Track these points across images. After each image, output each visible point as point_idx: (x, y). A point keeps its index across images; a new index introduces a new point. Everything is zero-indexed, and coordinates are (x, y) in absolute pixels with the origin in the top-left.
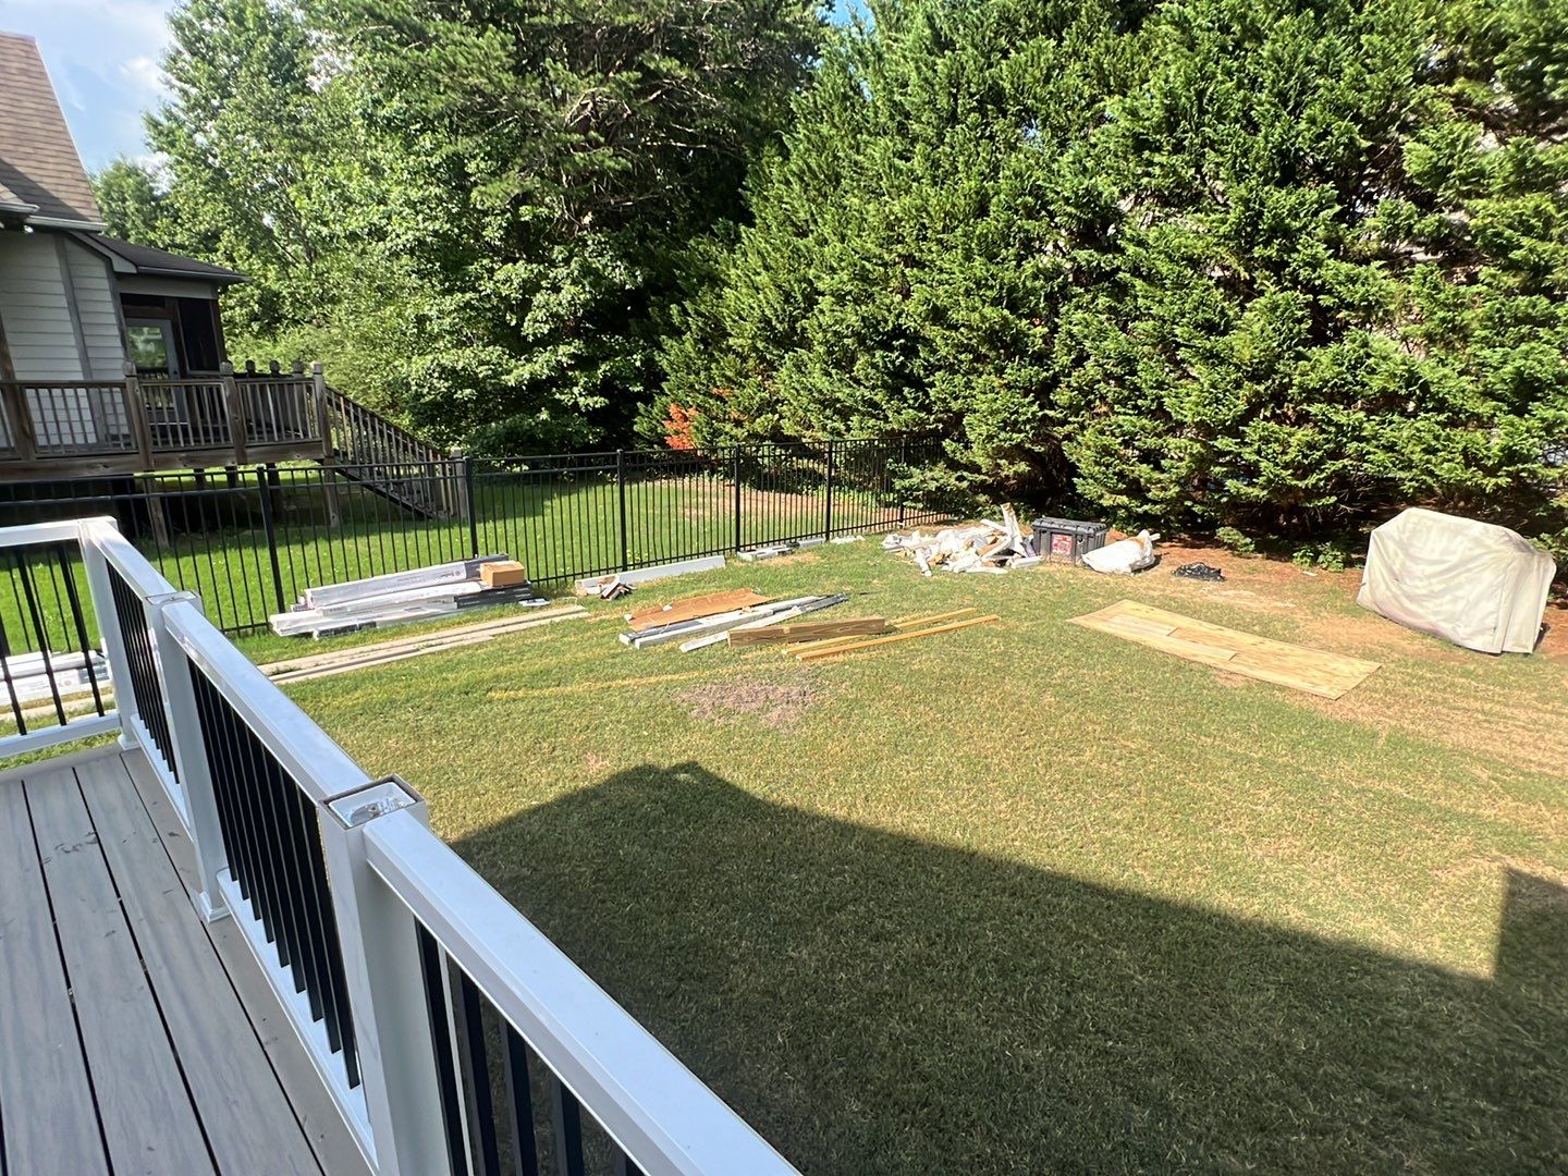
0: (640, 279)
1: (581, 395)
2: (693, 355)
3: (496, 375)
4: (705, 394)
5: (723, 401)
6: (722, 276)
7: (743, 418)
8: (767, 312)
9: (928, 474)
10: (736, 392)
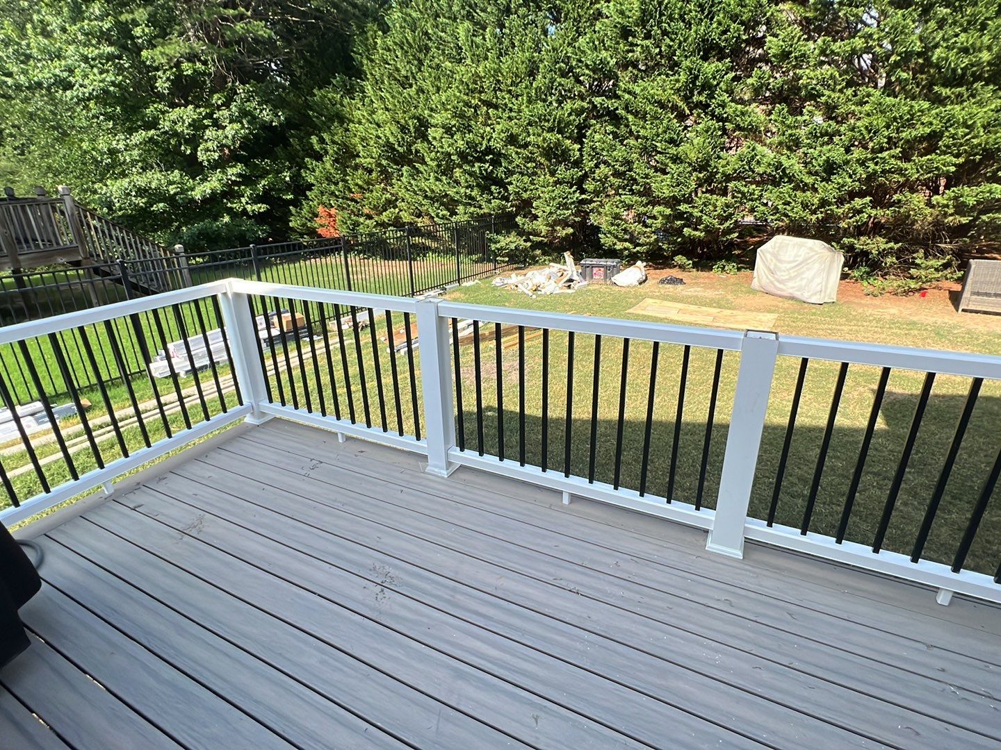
0: (282, 118)
1: (247, 203)
2: (332, 171)
3: (183, 191)
4: (342, 198)
5: (357, 202)
6: (347, 116)
7: (372, 212)
8: (392, 140)
9: (508, 240)
10: (367, 195)
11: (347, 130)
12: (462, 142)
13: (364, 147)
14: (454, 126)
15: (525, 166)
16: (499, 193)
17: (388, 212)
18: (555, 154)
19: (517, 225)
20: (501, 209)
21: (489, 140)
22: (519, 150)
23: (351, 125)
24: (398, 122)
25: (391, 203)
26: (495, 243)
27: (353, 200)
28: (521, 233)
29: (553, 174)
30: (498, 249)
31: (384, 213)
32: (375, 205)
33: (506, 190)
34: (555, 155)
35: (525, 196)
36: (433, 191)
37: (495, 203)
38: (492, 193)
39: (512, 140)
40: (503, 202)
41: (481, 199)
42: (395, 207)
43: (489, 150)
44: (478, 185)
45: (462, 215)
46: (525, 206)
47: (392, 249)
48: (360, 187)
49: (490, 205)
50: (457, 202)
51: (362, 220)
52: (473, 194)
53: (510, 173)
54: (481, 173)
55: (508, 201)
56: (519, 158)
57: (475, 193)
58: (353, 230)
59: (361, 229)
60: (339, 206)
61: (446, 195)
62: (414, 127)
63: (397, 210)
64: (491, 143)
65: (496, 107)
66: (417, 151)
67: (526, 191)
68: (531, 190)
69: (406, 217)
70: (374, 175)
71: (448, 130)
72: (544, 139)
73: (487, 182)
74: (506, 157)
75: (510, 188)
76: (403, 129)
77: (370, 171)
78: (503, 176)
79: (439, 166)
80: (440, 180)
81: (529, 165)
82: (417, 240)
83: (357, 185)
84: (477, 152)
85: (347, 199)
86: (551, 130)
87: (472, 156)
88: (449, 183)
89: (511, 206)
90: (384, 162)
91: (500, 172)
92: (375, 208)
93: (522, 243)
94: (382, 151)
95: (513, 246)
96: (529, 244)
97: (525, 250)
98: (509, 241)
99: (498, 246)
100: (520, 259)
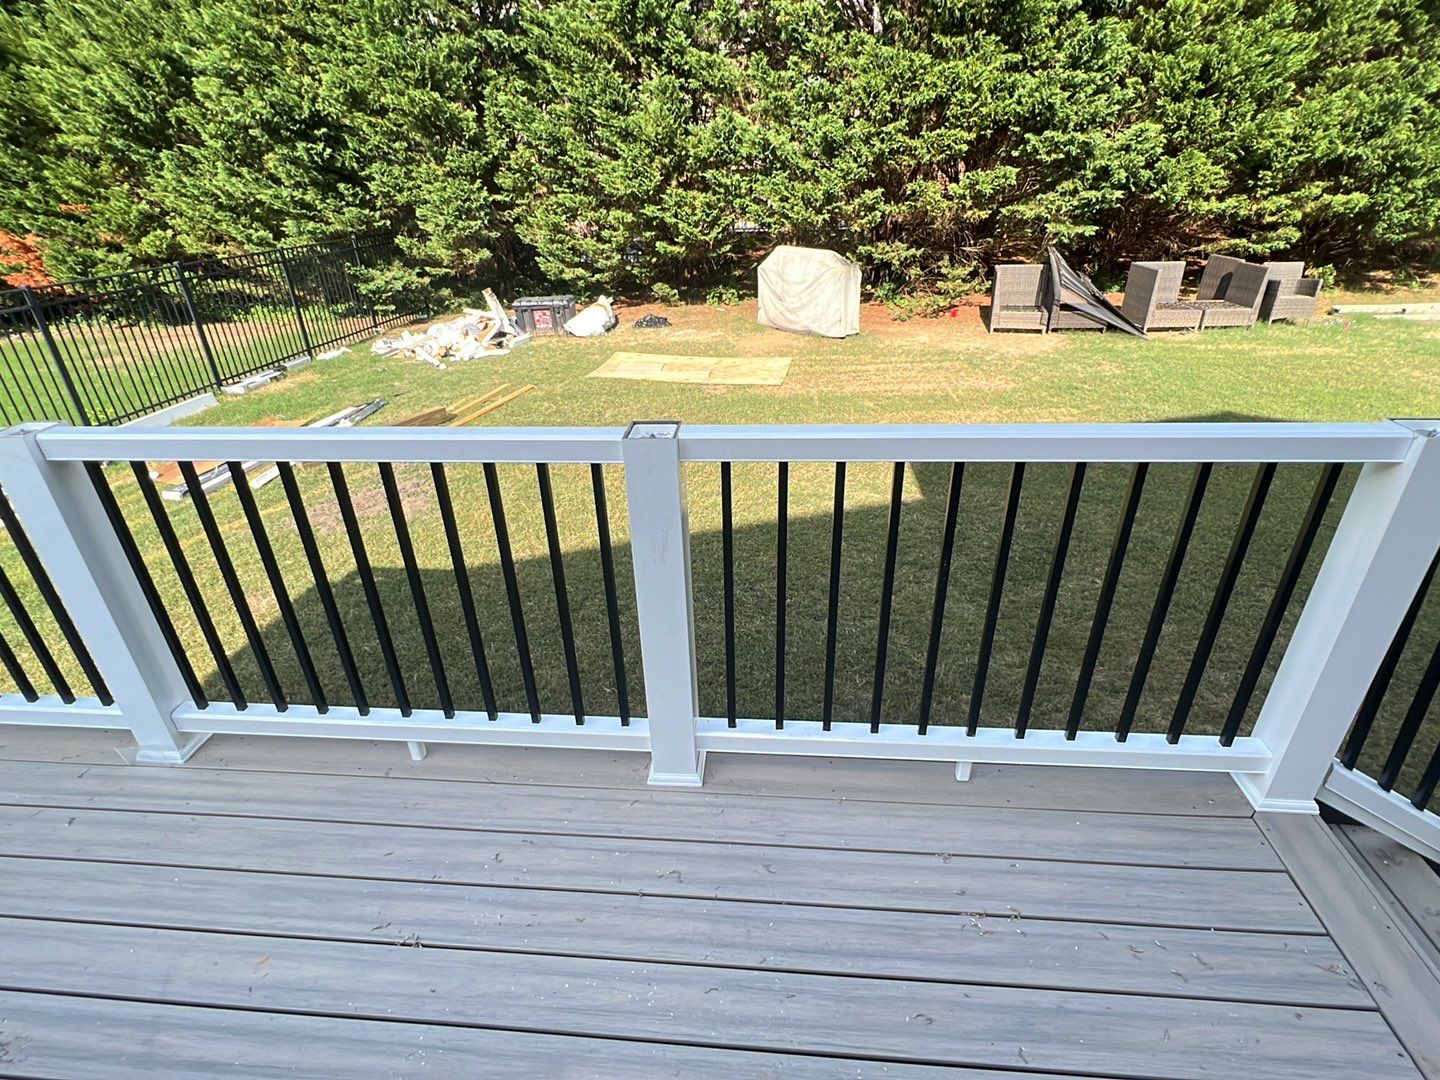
4: (46, 213)
5: (78, 220)
6: (12, 48)
7: (118, 239)
8: (119, 98)
9: (389, 275)
10: (98, 206)
11: (19, 78)
12: (260, 103)
13: (65, 112)
14: (240, 72)
15: (389, 147)
16: (355, 195)
17: (151, 237)
18: (438, 127)
19: (398, 252)
20: (363, 223)
21: (314, 101)
22: (373, 120)
23: (28, 67)
24: (126, 64)
25: (154, 220)
26: (367, 281)
27: (69, 217)
28: (409, 263)
29: (440, 159)
30: (374, 293)
31: (144, 240)
32: (120, 226)
33: (367, 190)
34: (438, 129)
35: (401, 199)
36: (230, 196)
37: (351, 213)
38: (342, 197)
39: (356, 100)
40: (367, 211)
41: (326, 207)
42: (165, 227)
43: (317, 120)
44: (314, 183)
45: (296, 238)
46: (405, 217)
47: (178, 305)
48: (78, 191)
49: (340, 218)
50: (281, 214)
51: (100, 254)
52: (308, 198)
53: (365, 160)
54: (313, 161)
55: (373, 209)
56: (376, 133)
57: (310, 196)
58: (84, 273)
59: (101, 271)
60: (41, 229)
61: (260, 203)
62: (163, 74)
63: (170, 233)
64: (319, 106)
65: (317, 41)
66: (181, 122)
67: (400, 191)
68: (409, 189)
69: (191, 245)
70: (105, 168)
71: (230, 80)
72: (412, 101)
73: (330, 177)
74: (353, 131)
75: (372, 186)
76: (141, 77)
77: (95, 162)
78: (355, 165)
79: (230, 148)
80: (239, 175)
81: (397, 145)
82: (225, 285)
83: (70, 186)
84: (296, 122)
85: (58, 215)
86: (420, 84)
87: (288, 129)
88: (257, 180)
89: (382, 217)
90: (118, 143)
91: (347, 158)
92: (122, 229)
93: (415, 278)
94: (108, 120)
95: (398, 285)
96: (427, 280)
97: (423, 289)
98: (391, 277)
99: (372, 286)
100: (416, 306)
